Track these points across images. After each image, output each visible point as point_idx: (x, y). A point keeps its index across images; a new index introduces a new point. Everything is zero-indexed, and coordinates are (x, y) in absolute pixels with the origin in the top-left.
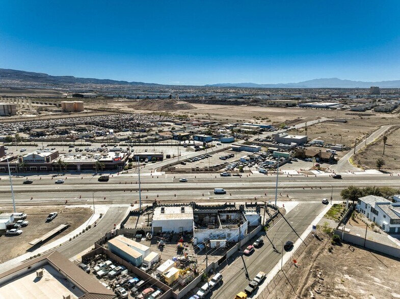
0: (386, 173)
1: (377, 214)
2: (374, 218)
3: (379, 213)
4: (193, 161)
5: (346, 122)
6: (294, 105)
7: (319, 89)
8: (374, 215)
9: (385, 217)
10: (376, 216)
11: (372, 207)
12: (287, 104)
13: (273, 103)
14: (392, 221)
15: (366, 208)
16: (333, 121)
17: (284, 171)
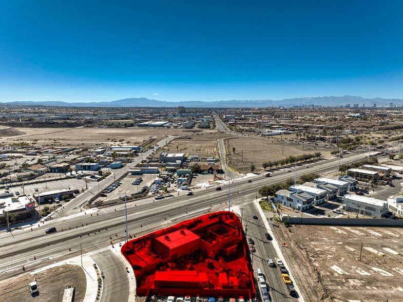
0: (259, 174)
1: (292, 201)
2: (290, 204)
3: (294, 200)
4: (111, 191)
5: (190, 139)
6: (132, 125)
7: (135, 108)
8: (290, 202)
9: (298, 201)
10: (291, 203)
11: (287, 198)
12: (126, 124)
13: (111, 123)
14: (304, 203)
15: (283, 199)
16: (180, 138)
17: (199, 185)
